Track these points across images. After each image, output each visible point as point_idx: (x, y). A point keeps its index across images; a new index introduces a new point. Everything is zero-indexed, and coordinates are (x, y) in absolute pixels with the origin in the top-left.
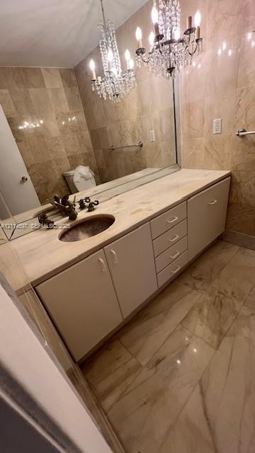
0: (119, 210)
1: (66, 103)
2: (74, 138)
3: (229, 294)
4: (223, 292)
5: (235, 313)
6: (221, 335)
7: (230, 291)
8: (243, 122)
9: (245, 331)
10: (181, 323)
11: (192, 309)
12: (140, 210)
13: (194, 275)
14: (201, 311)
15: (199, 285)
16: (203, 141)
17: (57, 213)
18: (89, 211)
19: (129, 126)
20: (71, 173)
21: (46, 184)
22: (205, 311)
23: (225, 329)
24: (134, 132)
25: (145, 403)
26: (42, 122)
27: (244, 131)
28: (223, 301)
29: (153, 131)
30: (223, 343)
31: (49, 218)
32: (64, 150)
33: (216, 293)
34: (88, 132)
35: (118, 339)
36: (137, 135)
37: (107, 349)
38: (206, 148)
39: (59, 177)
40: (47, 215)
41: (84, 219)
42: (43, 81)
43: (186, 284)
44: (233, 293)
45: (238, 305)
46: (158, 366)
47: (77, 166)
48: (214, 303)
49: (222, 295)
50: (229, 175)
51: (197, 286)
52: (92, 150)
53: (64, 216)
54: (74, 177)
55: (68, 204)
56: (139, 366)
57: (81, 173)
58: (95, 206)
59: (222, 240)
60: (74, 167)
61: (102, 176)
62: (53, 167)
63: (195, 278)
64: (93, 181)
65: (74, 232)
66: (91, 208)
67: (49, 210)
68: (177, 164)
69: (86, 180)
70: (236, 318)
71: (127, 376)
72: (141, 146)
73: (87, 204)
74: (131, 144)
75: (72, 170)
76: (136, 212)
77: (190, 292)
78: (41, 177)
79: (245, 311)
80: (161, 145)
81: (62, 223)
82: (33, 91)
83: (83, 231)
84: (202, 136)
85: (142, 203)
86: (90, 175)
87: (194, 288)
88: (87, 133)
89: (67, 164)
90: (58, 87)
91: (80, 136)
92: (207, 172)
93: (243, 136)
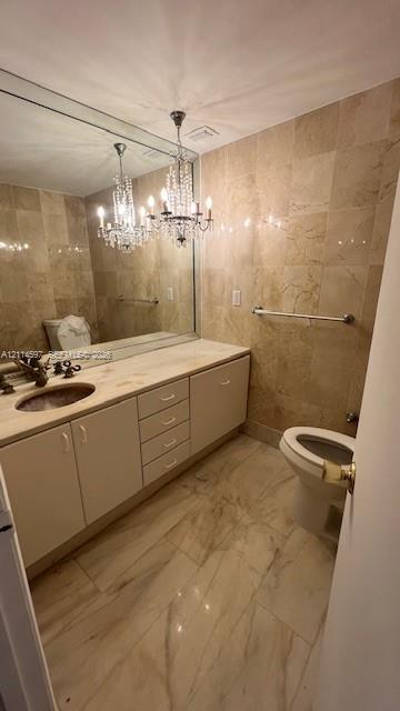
0: (105, 380)
1: (67, 235)
2: (68, 278)
3: (234, 501)
4: (228, 497)
5: (234, 522)
6: (212, 548)
7: (235, 496)
8: (260, 299)
9: (239, 544)
10: (166, 535)
11: (185, 518)
12: (128, 383)
13: (198, 476)
14: (194, 520)
15: (201, 487)
16: (223, 311)
17: (22, 375)
18: (65, 377)
19: (145, 278)
20: (57, 322)
21: (14, 333)
22: (200, 521)
23: (218, 541)
24: (149, 285)
25: (92, 637)
26: (26, 246)
27: (261, 308)
28: (225, 509)
29: (171, 289)
30: (210, 558)
31: (7, 382)
32: (51, 291)
33: (219, 499)
34: (91, 273)
35: (75, 558)
36: (153, 289)
37: (56, 572)
38: (226, 319)
39: (36, 325)
40: (6, 376)
41: (57, 387)
42: (38, 204)
43: (185, 486)
44: (238, 499)
45: (241, 513)
46: (123, 590)
47: (68, 314)
48: (213, 511)
49: (225, 502)
50: (249, 353)
51: (198, 489)
52: (94, 296)
53: (29, 381)
54: (60, 329)
55: (38, 366)
56: (96, 592)
57: (71, 326)
58: (75, 373)
59: (244, 433)
60: (62, 315)
61: (103, 332)
62: (30, 311)
63: (199, 479)
64: (88, 337)
65: (39, 401)
66: (69, 374)
67: (10, 371)
68: (195, 331)
69: (77, 335)
70: (234, 527)
71: (77, 605)
72: (157, 302)
73: (65, 368)
74: (144, 298)
75: (58, 318)
76: (124, 384)
77: (187, 498)
78: (8, 323)
79: (246, 520)
80: (179, 306)
81: (24, 389)
82: (20, 213)
83: (51, 402)
84: (222, 304)
85: (135, 374)
86: (85, 329)
87: (195, 491)
88: (89, 275)
89: (53, 310)
90: (59, 213)
91: (78, 277)
92: (226, 346)
93: (260, 315)
